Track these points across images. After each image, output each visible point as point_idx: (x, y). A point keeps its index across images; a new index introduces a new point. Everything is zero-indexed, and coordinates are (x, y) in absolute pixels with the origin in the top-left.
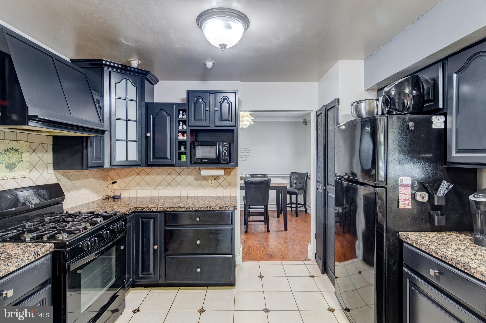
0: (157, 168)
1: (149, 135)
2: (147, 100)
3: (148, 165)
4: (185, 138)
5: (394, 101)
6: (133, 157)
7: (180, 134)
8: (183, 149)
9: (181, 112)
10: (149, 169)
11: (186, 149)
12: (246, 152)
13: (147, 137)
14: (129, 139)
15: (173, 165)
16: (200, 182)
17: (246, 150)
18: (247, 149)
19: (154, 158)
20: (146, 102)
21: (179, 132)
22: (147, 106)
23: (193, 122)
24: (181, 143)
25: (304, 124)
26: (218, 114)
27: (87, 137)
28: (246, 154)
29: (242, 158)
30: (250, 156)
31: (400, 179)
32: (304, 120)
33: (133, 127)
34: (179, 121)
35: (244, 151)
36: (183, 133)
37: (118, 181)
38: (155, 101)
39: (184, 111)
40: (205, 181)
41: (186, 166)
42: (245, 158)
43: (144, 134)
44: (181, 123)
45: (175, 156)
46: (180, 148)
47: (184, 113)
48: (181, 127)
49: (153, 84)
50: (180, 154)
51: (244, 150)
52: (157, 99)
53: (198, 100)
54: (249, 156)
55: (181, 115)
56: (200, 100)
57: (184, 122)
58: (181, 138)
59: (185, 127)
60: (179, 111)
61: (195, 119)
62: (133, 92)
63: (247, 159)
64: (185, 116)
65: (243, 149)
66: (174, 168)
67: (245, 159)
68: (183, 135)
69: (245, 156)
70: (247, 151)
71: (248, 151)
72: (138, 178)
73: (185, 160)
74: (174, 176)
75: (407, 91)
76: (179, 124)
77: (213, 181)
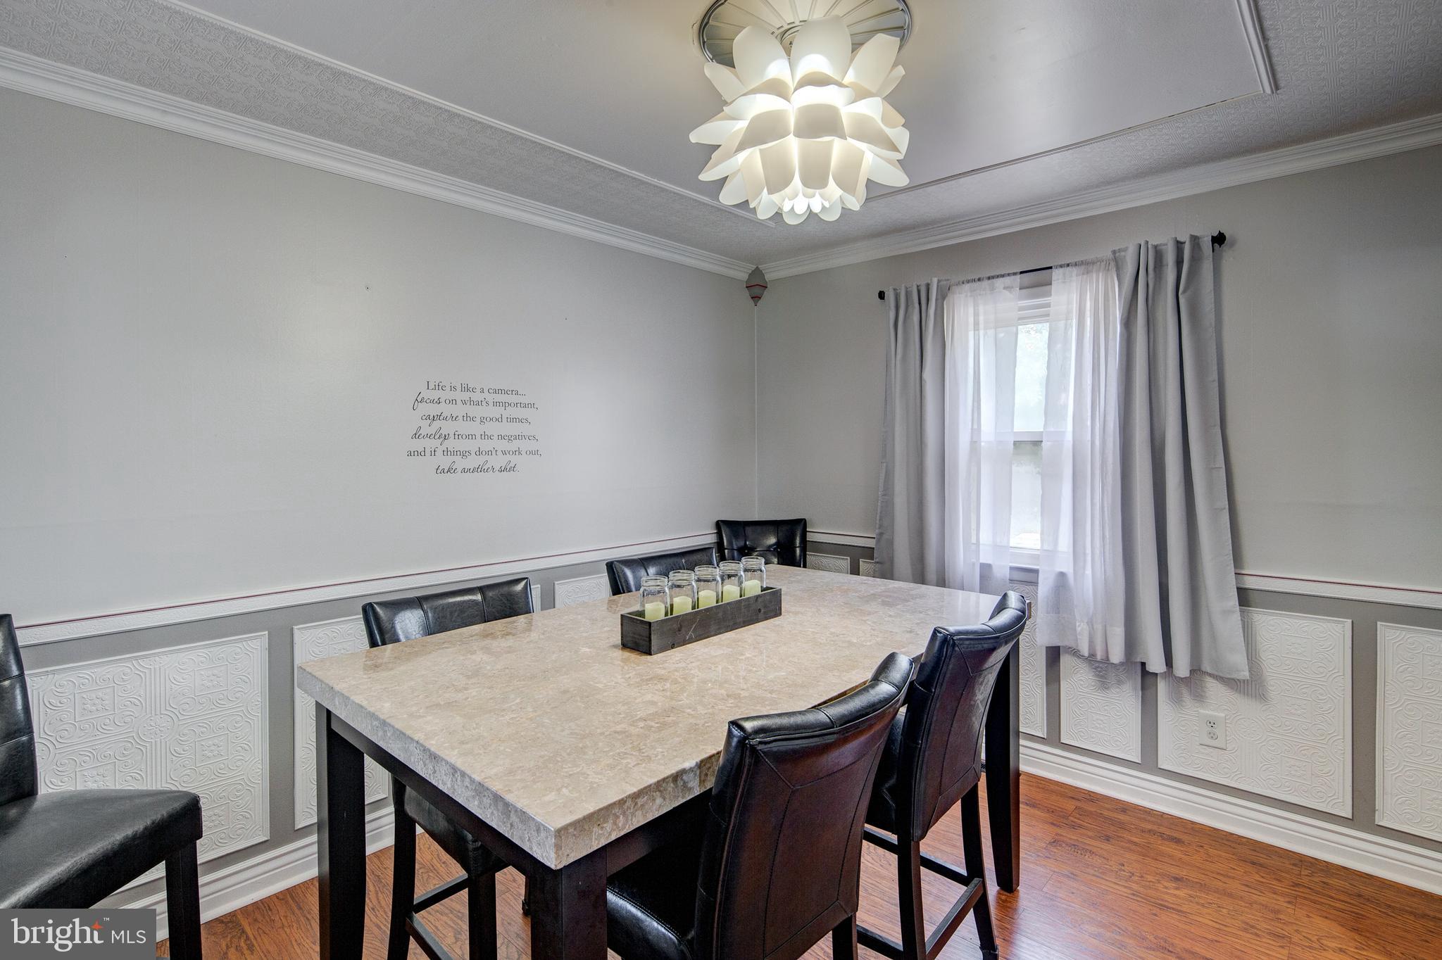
12: (512, 420)
17: (506, 405)
18: (516, 399)
25: (746, 293)
28: (506, 428)
29: (487, 458)
30: (532, 445)
32: (757, 273)
35: (498, 411)
42: (504, 453)
51: (495, 404)
54: (524, 445)
63: (514, 459)
65: (491, 398)
67: (498, 461)
69: (505, 445)
70: (513, 412)
71: (521, 413)
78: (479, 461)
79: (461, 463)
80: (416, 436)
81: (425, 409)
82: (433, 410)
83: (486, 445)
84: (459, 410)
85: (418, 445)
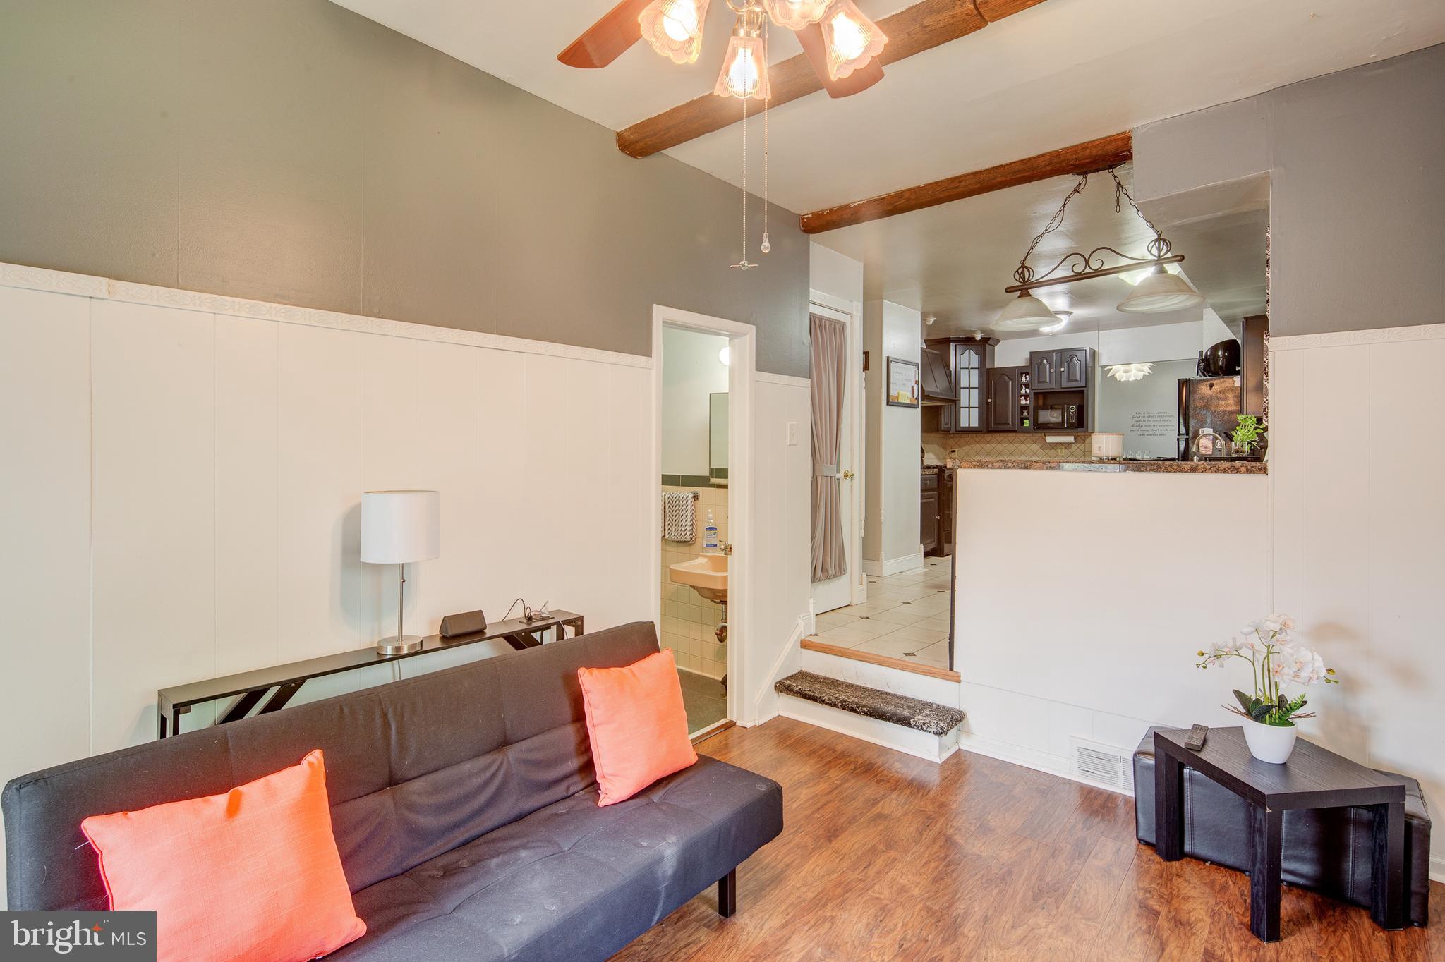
0: (998, 434)
1: (990, 401)
2: (988, 366)
3: (989, 431)
4: (1028, 402)
5: (1209, 362)
6: (975, 423)
7: (1023, 398)
8: (1025, 414)
9: (1024, 375)
10: (988, 436)
11: (1028, 414)
13: (988, 403)
14: (971, 406)
15: (1014, 431)
16: (1047, 451)
17: (1162, 416)
18: (1165, 415)
19: (995, 424)
20: (987, 367)
21: (1021, 396)
22: (989, 371)
23: (1036, 385)
24: (1024, 408)
26: (1065, 376)
27: (941, 406)
28: (1161, 423)
31: (1201, 430)
33: (975, 393)
34: (1021, 385)
35: (1159, 418)
36: (1026, 396)
37: (956, 450)
38: (997, 366)
39: (1027, 374)
40: (1053, 451)
41: (1030, 433)
43: (985, 400)
44: (1024, 387)
45: (1017, 421)
46: (1022, 413)
47: (1027, 376)
48: (1023, 392)
49: (994, 346)
50: (1022, 419)
52: (999, 364)
53: (1042, 361)
54: (1169, 428)
55: (1024, 378)
56: (1045, 361)
57: (1027, 386)
58: (1023, 402)
59: (1028, 391)
60: (1022, 374)
61: (1039, 382)
62: (975, 360)
63: (1165, 432)
64: (1028, 379)
65: (1157, 415)
66: (1018, 435)
67: (1160, 432)
68: (1026, 399)
69: (1161, 428)
71: (1167, 418)
72: (977, 447)
73: (1028, 425)
74: (1017, 445)
75: (1220, 353)
76: (1022, 388)
77: (1063, 450)
78: (1152, 433)
79: (1146, 433)
80: (1133, 426)
81: (1135, 419)
82: (1138, 419)
83: (1155, 428)
84: (1146, 419)
85: (1133, 428)
